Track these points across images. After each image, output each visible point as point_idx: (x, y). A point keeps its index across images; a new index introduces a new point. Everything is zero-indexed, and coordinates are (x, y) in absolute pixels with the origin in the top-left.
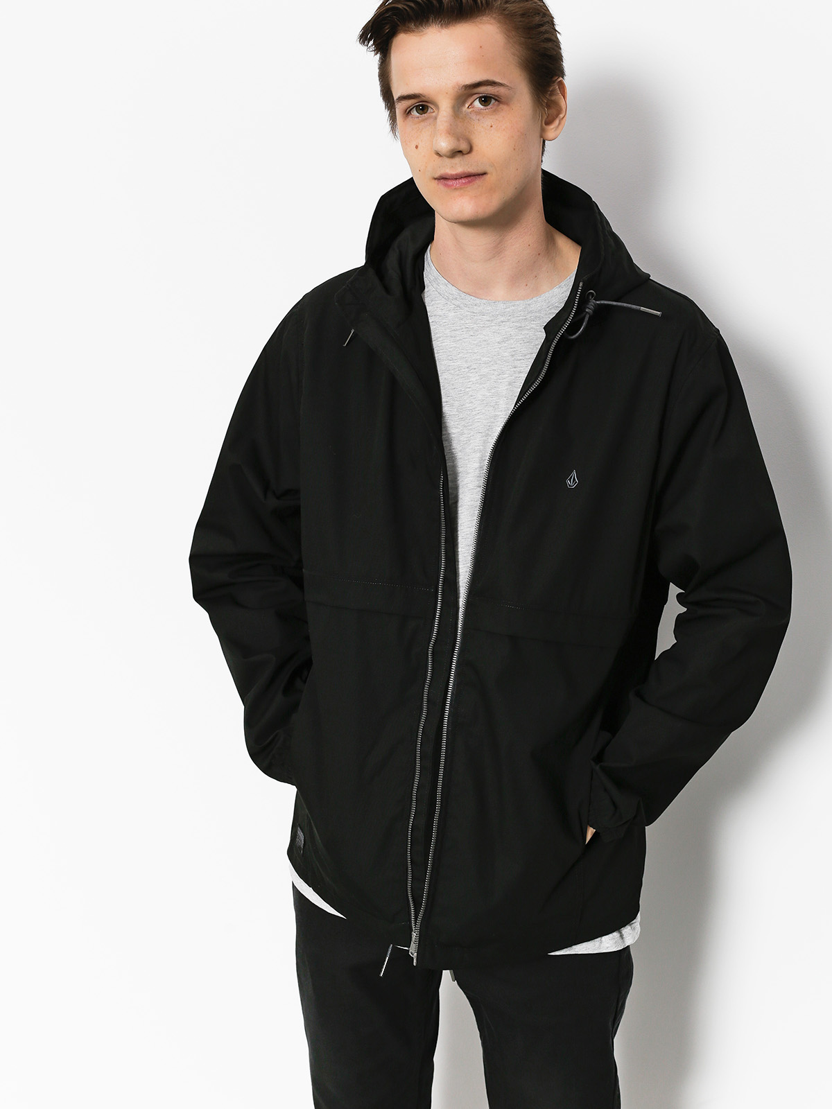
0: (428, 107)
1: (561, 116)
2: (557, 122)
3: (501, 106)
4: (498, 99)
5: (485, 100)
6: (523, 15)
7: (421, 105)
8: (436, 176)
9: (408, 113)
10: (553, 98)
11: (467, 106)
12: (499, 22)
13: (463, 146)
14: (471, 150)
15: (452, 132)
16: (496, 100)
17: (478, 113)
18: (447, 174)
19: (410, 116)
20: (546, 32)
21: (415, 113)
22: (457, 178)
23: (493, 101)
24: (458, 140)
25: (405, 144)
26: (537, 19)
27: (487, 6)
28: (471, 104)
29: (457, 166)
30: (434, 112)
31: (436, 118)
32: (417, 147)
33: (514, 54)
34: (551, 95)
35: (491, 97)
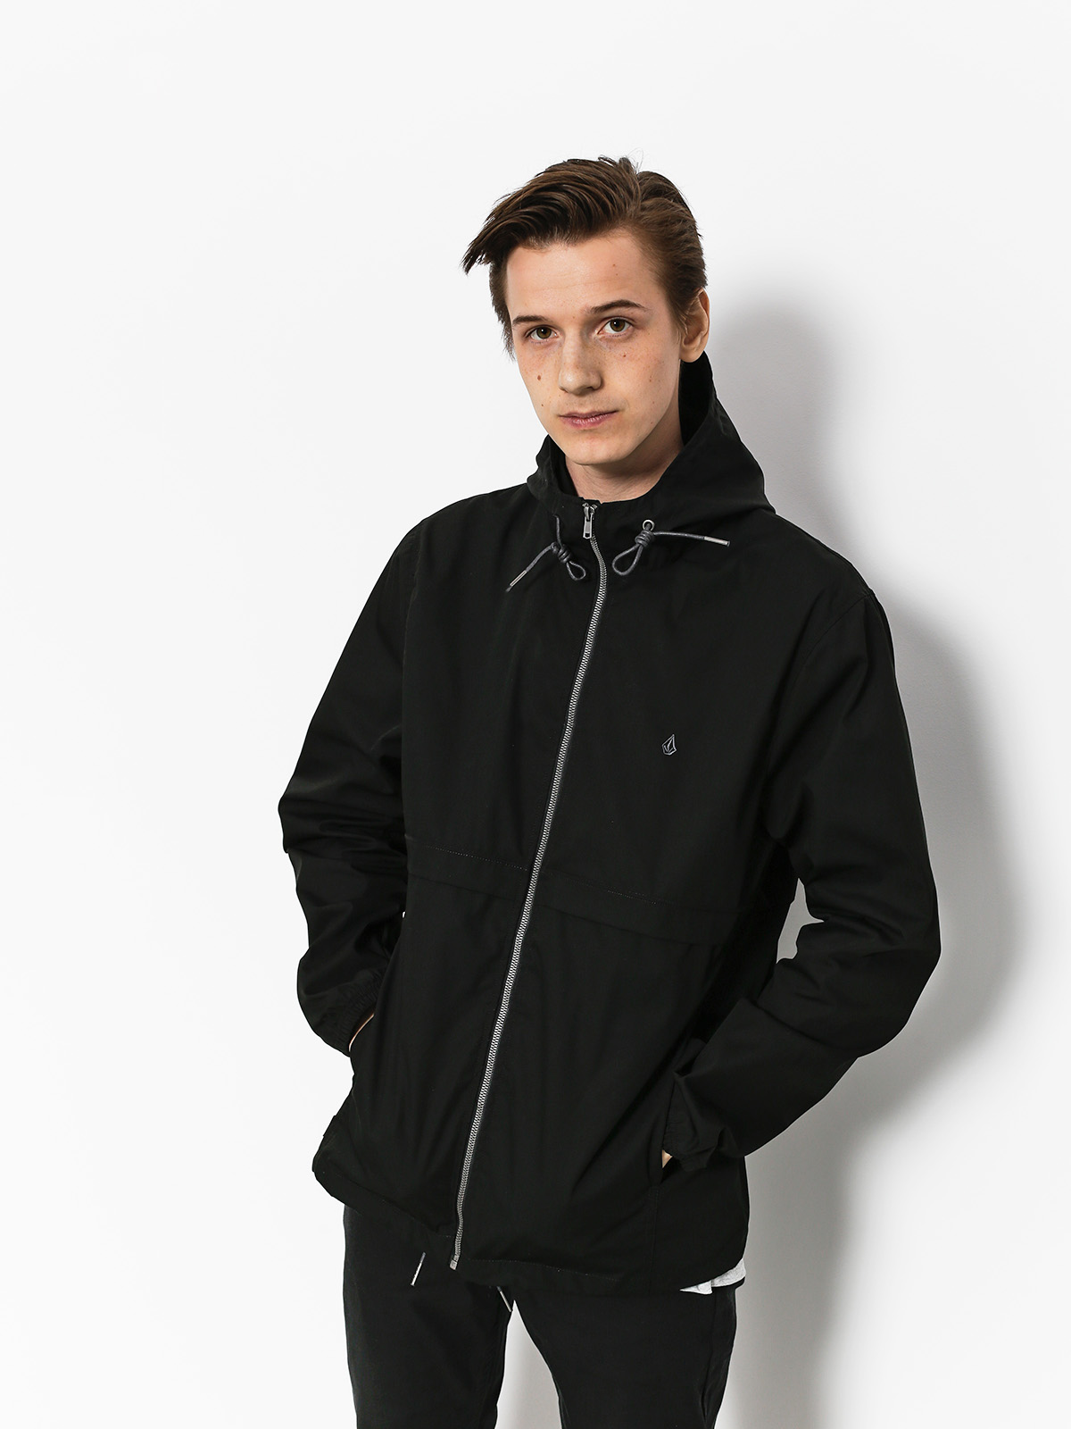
0: (551, 331)
1: (703, 333)
2: (698, 340)
3: (636, 331)
4: (633, 322)
5: (618, 324)
6: (661, 224)
7: (543, 328)
8: (563, 414)
9: (527, 335)
10: (694, 313)
11: (596, 332)
12: (633, 234)
13: (594, 381)
14: (602, 385)
15: (581, 365)
16: (630, 324)
17: (609, 340)
18: (576, 413)
19: (530, 341)
20: (687, 241)
21: (535, 337)
22: (586, 417)
23: (627, 325)
24: (588, 375)
25: (525, 373)
26: (677, 227)
27: (620, 215)
28: (602, 329)
29: (586, 406)
30: (558, 337)
31: (561, 345)
32: (539, 378)
33: (651, 270)
34: (692, 310)
35: (624, 321)
